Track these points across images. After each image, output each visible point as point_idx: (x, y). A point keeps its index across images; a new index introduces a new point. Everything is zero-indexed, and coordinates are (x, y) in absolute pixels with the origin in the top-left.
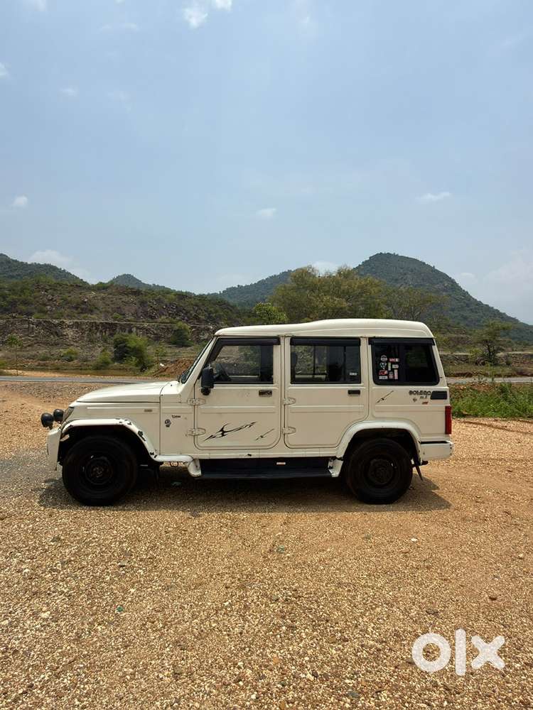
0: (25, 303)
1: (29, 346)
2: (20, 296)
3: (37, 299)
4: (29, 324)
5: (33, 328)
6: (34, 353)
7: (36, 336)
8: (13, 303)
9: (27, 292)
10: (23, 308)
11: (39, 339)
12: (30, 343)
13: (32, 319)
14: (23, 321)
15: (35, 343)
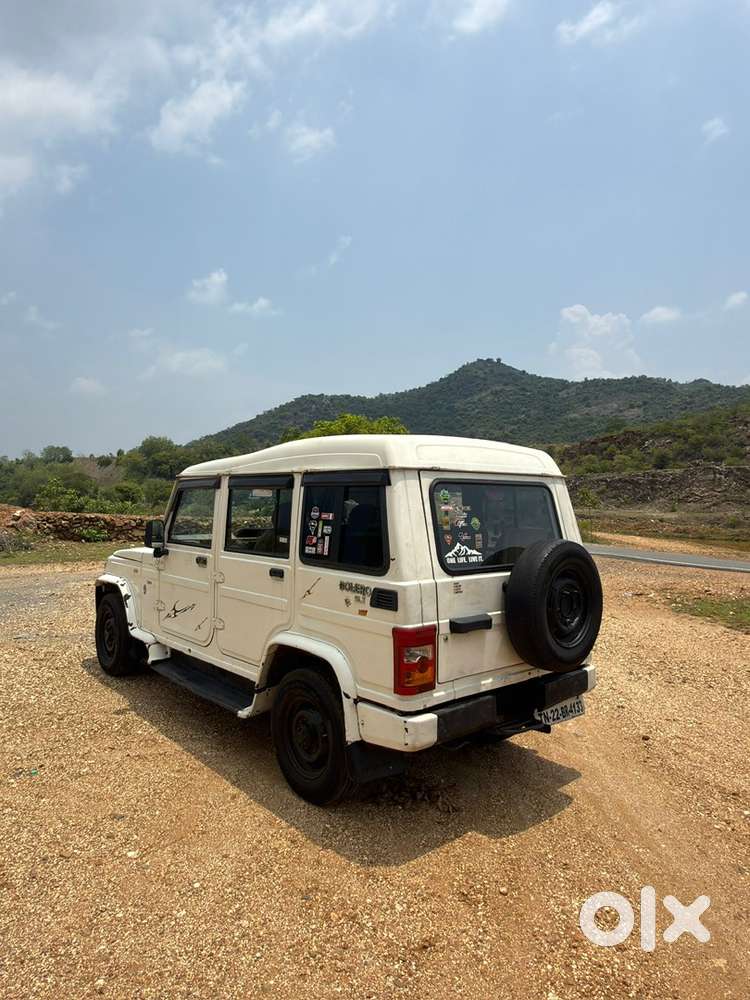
0: (713, 444)
1: (714, 505)
2: (707, 434)
3: (730, 437)
4: (715, 473)
5: (720, 479)
6: (718, 515)
7: (725, 490)
8: (697, 446)
9: (717, 428)
10: (711, 451)
11: (728, 494)
12: (715, 500)
13: (723, 467)
14: (707, 470)
15: (723, 502)
